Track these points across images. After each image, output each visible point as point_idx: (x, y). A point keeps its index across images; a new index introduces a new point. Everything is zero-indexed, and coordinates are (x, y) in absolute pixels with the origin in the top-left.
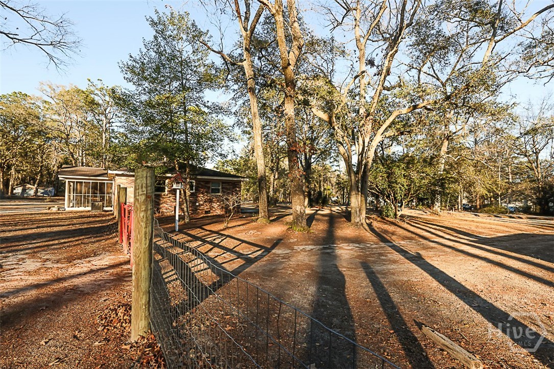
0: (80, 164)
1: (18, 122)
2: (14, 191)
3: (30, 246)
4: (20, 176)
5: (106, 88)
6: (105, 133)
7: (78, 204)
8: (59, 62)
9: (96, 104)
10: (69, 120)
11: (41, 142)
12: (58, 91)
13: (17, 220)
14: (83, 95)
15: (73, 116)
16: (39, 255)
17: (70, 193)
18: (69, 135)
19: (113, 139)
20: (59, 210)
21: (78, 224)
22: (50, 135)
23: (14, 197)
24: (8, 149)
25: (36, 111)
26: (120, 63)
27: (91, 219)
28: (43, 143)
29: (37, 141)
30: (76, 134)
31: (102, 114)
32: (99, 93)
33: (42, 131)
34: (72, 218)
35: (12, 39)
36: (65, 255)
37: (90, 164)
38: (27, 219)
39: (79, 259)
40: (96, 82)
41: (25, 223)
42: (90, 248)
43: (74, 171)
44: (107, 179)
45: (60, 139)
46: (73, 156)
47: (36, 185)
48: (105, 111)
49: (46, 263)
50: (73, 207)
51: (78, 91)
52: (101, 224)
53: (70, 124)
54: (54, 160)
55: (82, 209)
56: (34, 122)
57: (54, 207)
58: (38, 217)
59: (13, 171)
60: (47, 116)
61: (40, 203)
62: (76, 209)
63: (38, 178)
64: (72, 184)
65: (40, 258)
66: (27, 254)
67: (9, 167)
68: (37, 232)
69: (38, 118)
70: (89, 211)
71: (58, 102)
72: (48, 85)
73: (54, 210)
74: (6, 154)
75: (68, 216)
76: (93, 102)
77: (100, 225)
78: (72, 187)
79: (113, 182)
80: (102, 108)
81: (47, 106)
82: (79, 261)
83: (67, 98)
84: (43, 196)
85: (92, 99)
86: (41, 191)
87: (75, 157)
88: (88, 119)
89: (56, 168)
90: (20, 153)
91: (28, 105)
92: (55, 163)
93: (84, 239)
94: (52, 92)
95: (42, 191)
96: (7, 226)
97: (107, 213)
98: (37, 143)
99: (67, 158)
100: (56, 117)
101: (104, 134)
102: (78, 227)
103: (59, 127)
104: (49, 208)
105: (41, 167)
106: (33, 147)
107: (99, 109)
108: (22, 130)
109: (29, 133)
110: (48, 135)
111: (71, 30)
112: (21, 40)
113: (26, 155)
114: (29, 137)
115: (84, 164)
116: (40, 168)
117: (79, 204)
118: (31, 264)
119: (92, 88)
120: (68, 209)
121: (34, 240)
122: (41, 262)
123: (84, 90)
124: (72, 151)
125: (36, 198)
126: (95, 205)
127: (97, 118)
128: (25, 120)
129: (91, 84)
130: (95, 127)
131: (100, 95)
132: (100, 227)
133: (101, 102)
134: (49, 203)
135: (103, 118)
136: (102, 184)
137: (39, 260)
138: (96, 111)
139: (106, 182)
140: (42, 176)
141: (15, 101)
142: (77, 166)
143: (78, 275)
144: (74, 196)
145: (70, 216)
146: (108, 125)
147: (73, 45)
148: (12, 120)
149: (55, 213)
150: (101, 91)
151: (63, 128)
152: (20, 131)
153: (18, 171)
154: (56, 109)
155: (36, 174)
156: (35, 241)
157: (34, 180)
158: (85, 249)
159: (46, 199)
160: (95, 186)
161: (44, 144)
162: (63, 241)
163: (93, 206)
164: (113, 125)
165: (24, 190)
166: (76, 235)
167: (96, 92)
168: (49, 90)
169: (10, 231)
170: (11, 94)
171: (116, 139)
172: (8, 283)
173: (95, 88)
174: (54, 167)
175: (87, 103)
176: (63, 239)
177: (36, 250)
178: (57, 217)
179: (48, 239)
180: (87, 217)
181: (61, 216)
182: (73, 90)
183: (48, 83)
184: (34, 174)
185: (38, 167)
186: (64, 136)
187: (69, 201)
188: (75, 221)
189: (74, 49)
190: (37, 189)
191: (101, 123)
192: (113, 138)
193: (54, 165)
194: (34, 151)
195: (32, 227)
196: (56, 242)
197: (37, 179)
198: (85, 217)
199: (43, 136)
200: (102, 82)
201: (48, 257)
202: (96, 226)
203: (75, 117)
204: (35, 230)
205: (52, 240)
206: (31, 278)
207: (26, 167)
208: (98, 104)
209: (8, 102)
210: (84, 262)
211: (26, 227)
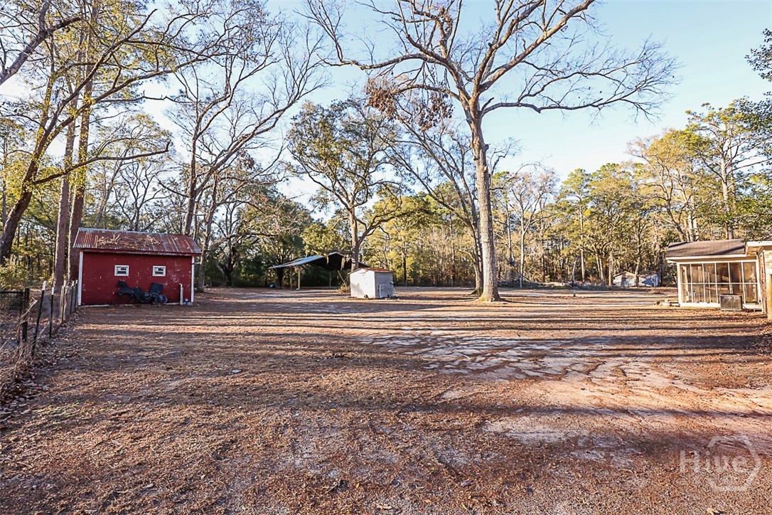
0: (691, 238)
1: (611, 199)
2: (614, 281)
3: (649, 353)
4: (618, 263)
5: (718, 111)
6: (726, 183)
7: (696, 297)
8: (648, 107)
9: (705, 143)
10: (669, 178)
11: (636, 217)
12: (649, 145)
13: (626, 316)
14: (684, 136)
15: (674, 172)
16: (663, 367)
17: (683, 281)
18: (670, 200)
19: (741, 190)
20: (671, 306)
21: (705, 328)
22: (646, 207)
23: (615, 288)
24: (604, 233)
25: (627, 180)
26: (751, 55)
27: (725, 323)
28: (638, 219)
29: (633, 217)
30: (681, 197)
31: (717, 155)
32: (706, 124)
33: (637, 203)
34: (692, 319)
35: (597, 106)
36: (699, 375)
37: (706, 237)
38: (635, 316)
39: (724, 386)
40: (699, 110)
41: (635, 320)
42: (738, 370)
43: (683, 249)
44: (745, 256)
45: (659, 208)
46: (679, 228)
47: (636, 273)
48: (722, 148)
49: (675, 381)
50: (690, 301)
51: (675, 135)
52: (747, 332)
53: (670, 184)
54: (654, 237)
55: (704, 305)
56: (627, 194)
57: (664, 301)
58: (647, 314)
59: (611, 258)
60: (640, 182)
61: (644, 296)
62: (694, 305)
63: (638, 263)
64: (685, 268)
65: (666, 372)
66: (648, 362)
67: (607, 254)
68: (652, 334)
69: (630, 188)
70: (717, 309)
71: (651, 159)
72: (636, 143)
73: (665, 305)
74: (603, 238)
75: (686, 315)
76: (700, 142)
77: (745, 334)
78: (685, 273)
79: (757, 261)
80: (716, 146)
81: (638, 170)
82: (725, 390)
83: (662, 149)
84: (645, 286)
85: (697, 138)
86: (642, 279)
87: (682, 228)
88: (694, 170)
89: (657, 248)
90: (616, 235)
91: (618, 177)
92: (656, 241)
93: (723, 354)
94: (643, 149)
95: (644, 280)
96: (618, 323)
97: (752, 314)
98: (632, 219)
99: (670, 232)
100: (651, 180)
101: (724, 185)
102: (706, 333)
103: (656, 192)
104: (658, 303)
105: (640, 248)
106: (628, 225)
107: (711, 148)
108: (615, 208)
109: (623, 209)
110: (643, 207)
111: (658, 56)
112: (605, 103)
113: (622, 237)
114: (622, 214)
115: (697, 238)
116: (638, 251)
117: (699, 297)
118: (657, 379)
119: (695, 122)
120: (683, 305)
121: (652, 344)
122: (668, 378)
123: (684, 129)
124: (677, 221)
125: (638, 289)
126: (726, 301)
127: (709, 164)
128: (618, 194)
129: (691, 117)
130: (707, 178)
131: (709, 126)
132: (746, 337)
133: (712, 137)
134: (654, 296)
135: (719, 160)
136: (735, 266)
137: (666, 376)
138: (706, 154)
139: (742, 261)
140: (641, 260)
141: (605, 176)
142: (686, 242)
143: (732, 414)
144: (689, 285)
145: (690, 315)
146: (728, 170)
147: (663, 74)
148: (604, 198)
149: (667, 310)
150: (710, 120)
151: (661, 193)
152: (613, 209)
153: (616, 257)
154: (649, 170)
155: (635, 259)
156: (653, 347)
157: (633, 266)
158: (730, 372)
159: (650, 290)
160: (722, 271)
161: (640, 219)
162: (690, 352)
163: (724, 302)
164: (738, 166)
165: (624, 279)
166: (708, 346)
167: (703, 124)
168: (638, 148)
169: (622, 329)
170: (600, 169)
171: (747, 187)
172: (638, 398)
173: (699, 120)
174: (655, 247)
175: (691, 146)
176: (690, 349)
177: (657, 359)
178: (671, 315)
179: (669, 346)
180: (718, 319)
181: (675, 314)
182: (669, 136)
183: (637, 140)
184: (632, 259)
185: (636, 249)
186: (664, 202)
187: (684, 293)
188: (699, 323)
189: (665, 79)
190: (638, 278)
191: (716, 168)
192: (741, 187)
193: (656, 244)
194: (629, 230)
195: (644, 326)
196: (681, 352)
197: (636, 265)
198: (715, 319)
199: (638, 208)
200: (709, 106)
201: (677, 374)
202: (737, 334)
203: (676, 173)
204: (649, 331)
205: (675, 349)
206: (662, 398)
207: (624, 251)
208: (709, 142)
209: (599, 179)
210: (735, 394)
211: (637, 326)
